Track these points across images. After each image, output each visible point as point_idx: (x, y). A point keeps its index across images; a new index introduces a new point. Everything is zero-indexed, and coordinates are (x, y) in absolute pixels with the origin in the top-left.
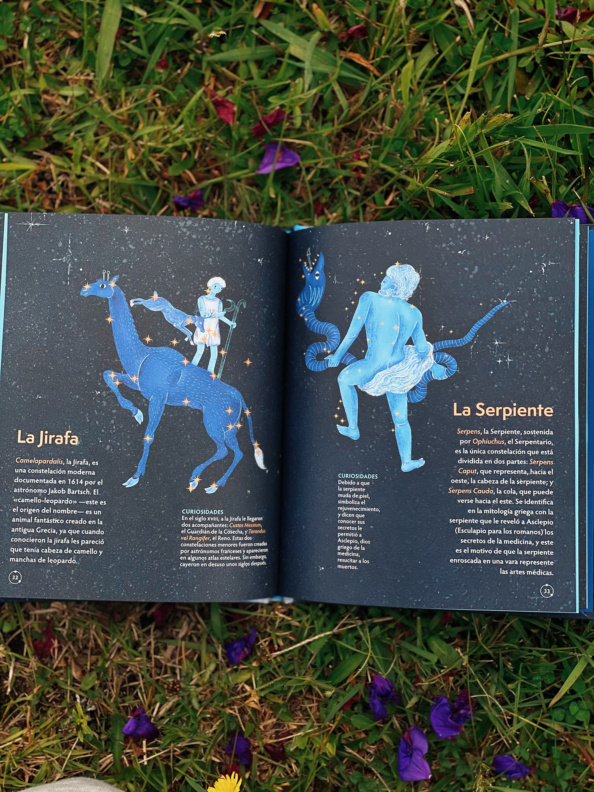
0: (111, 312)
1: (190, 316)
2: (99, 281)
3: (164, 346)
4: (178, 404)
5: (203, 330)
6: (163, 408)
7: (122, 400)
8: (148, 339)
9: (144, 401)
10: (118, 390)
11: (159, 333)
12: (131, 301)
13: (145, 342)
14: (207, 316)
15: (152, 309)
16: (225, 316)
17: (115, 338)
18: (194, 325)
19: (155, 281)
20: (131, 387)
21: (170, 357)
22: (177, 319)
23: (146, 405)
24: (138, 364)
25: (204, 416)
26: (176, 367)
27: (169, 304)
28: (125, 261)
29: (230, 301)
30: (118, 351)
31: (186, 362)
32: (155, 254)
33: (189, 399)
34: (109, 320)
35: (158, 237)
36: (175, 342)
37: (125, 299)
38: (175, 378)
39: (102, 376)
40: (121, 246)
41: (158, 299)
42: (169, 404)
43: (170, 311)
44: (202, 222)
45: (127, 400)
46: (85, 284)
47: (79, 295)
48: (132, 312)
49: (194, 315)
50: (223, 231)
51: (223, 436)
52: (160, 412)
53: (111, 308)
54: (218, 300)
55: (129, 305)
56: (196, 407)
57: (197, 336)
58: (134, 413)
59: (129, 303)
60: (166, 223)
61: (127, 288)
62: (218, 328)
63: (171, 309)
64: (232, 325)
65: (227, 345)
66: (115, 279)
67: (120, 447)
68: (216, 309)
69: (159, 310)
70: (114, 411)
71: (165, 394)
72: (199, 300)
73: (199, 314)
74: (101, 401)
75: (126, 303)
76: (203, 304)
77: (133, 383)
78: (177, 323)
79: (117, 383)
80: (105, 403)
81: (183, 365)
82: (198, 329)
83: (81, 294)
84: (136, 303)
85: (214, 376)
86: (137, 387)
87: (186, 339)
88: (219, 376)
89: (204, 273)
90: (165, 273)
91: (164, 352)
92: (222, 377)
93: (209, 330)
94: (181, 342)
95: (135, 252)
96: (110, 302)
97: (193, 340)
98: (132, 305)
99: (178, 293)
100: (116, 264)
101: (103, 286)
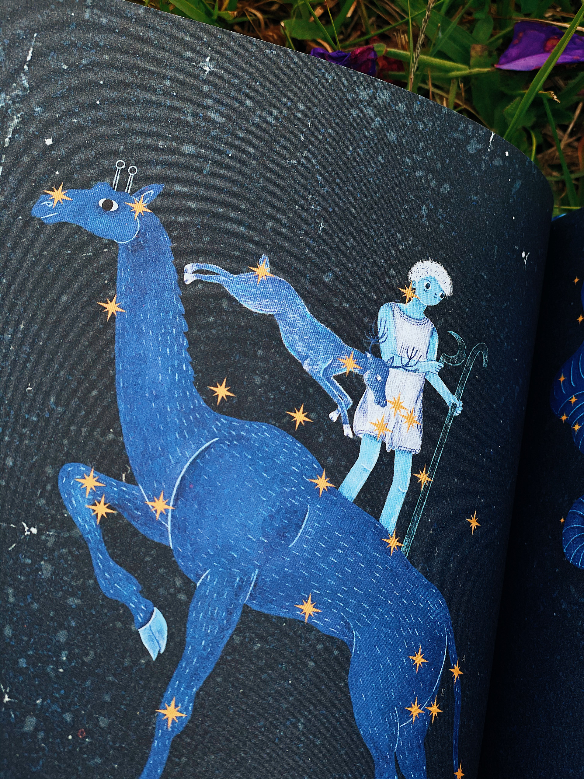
0: (122, 287)
1: (354, 352)
2: (100, 187)
3: (265, 420)
4: (283, 613)
5: (382, 400)
6: (236, 617)
7: (108, 569)
8: (222, 391)
9: (178, 582)
10: (98, 535)
11: (258, 381)
12: (190, 268)
13: (210, 398)
14: (397, 363)
15: (249, 305)
16: (442, 374)
17: (119, 367)
18: (359, 378)
19: (269, 226)
20: (143, 530)
21: (281, 459)
22: (317, 352)
23: (182, 597)
24: (179, 462)
25: (354, 664)
26: (293, 495)
27: (299, 301)
28: (188, 149)
29: (457, 336)
30: (122, 407)
31: (323, 483)
32: (280, 153)
33: (317, 602)
34: (112, 307)
35: (293, 109)
36: (300, 417)
37: (170, 257)
38: (285, 528)
39: (54, 480)
40: (183, 104)
41: (270, 280)
42: (255, 606)
43: (300, 324)
44: (417, 105)
45: (122, 573)
46: (53, 184)
47: (26, 212)
48: (184, 299)
49: (363, 350)
50: (462, 145)
51: (393, 737)
52: (222, 629)
53: (121, 274)
54: (430, 326)
55: (181, 279)
56: (334, 631)
57: (365, 412)
58: (139, 618)
59: (181, 273)
60: (322, 78)
61: (183, 227)
62: (420, 402)
63: (303, 317)
64: (454, 406)
65: (436, 460)
66: (151, 192)
67: (73, 728)
68: (423, 349)
69: (267, 311)
70: (73, 602)
71: (246, 573)
72: (384, 312)
73: (377, 352)
74: (37, 558)
75: (171, 269)
76: (390, 325)
77: (152, 518)
78: (314, 363)
79: (102, 510)
80: (46, 569)
81: (313, 490)
82: (370, 395)
83: (35, 212)
84: (204, 277)
85: (393, 543)
86: (163, 533)
87: (334, 416)
88: (406, 546)
89: (404, 240)
90: (299, 213)
91: (263, 442)
92: (412, 551)
93: (398, 405)
94: (317, 421)
95: (223, 132)
96: (122, 256)
97: (351, 423)
98: (189, 278)
99: (328, 277)
100: (159, 153)
101: (108, 205)
